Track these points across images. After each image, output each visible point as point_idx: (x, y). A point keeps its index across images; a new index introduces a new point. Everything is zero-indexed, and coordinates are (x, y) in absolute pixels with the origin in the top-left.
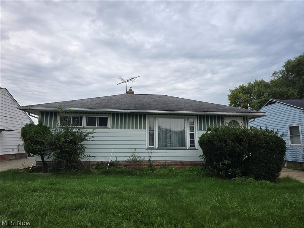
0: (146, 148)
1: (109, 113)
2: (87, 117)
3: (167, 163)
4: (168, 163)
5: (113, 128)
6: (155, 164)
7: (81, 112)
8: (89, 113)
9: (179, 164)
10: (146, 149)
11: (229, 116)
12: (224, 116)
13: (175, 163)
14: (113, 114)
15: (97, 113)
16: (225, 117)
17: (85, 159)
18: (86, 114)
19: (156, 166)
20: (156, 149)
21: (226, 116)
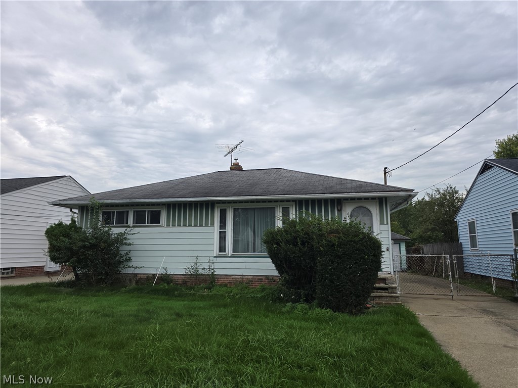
0: (215, 255)
1: (163, 204)
2: (134, 211)
3: (245, 279)
4: (247, 279)
5: (168, 226)
6: (228, 281)
7: (127, 205)
8: (138, 205)
9: (265, 281)
10: (215, 257)
11: (353, 199)
12: (342, 200)
13: (258, 279)
14: (170, 206)
15: (148, 204)
16: (344, 201)
18: (133, 207)
19: (229, 283)
20: (229, 257)
21: (346, 199)
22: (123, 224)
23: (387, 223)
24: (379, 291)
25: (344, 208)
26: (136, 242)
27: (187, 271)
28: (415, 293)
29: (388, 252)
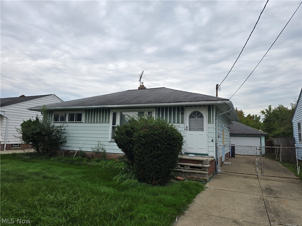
0: (109, 141)
1: (83, 110)
2: (69, 114)
5: (86, 123)
6: (116, 157)
10: (109, 142)
11: (191, 106)
12: (184, 107)
14: (86, 111)
15: (76, 110)
16: (186, 108)
17: (65, 148)
18: (69, 111)
21: (187, 106)
22: (63, 121)
23: (213, 122)
24: (196, 169)
25: (185, 112)
26: (69, 132)
27: (92, 150)
28: (231, 172)
29: (212, 142)
